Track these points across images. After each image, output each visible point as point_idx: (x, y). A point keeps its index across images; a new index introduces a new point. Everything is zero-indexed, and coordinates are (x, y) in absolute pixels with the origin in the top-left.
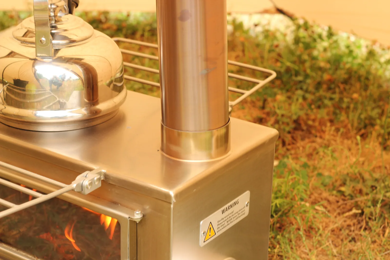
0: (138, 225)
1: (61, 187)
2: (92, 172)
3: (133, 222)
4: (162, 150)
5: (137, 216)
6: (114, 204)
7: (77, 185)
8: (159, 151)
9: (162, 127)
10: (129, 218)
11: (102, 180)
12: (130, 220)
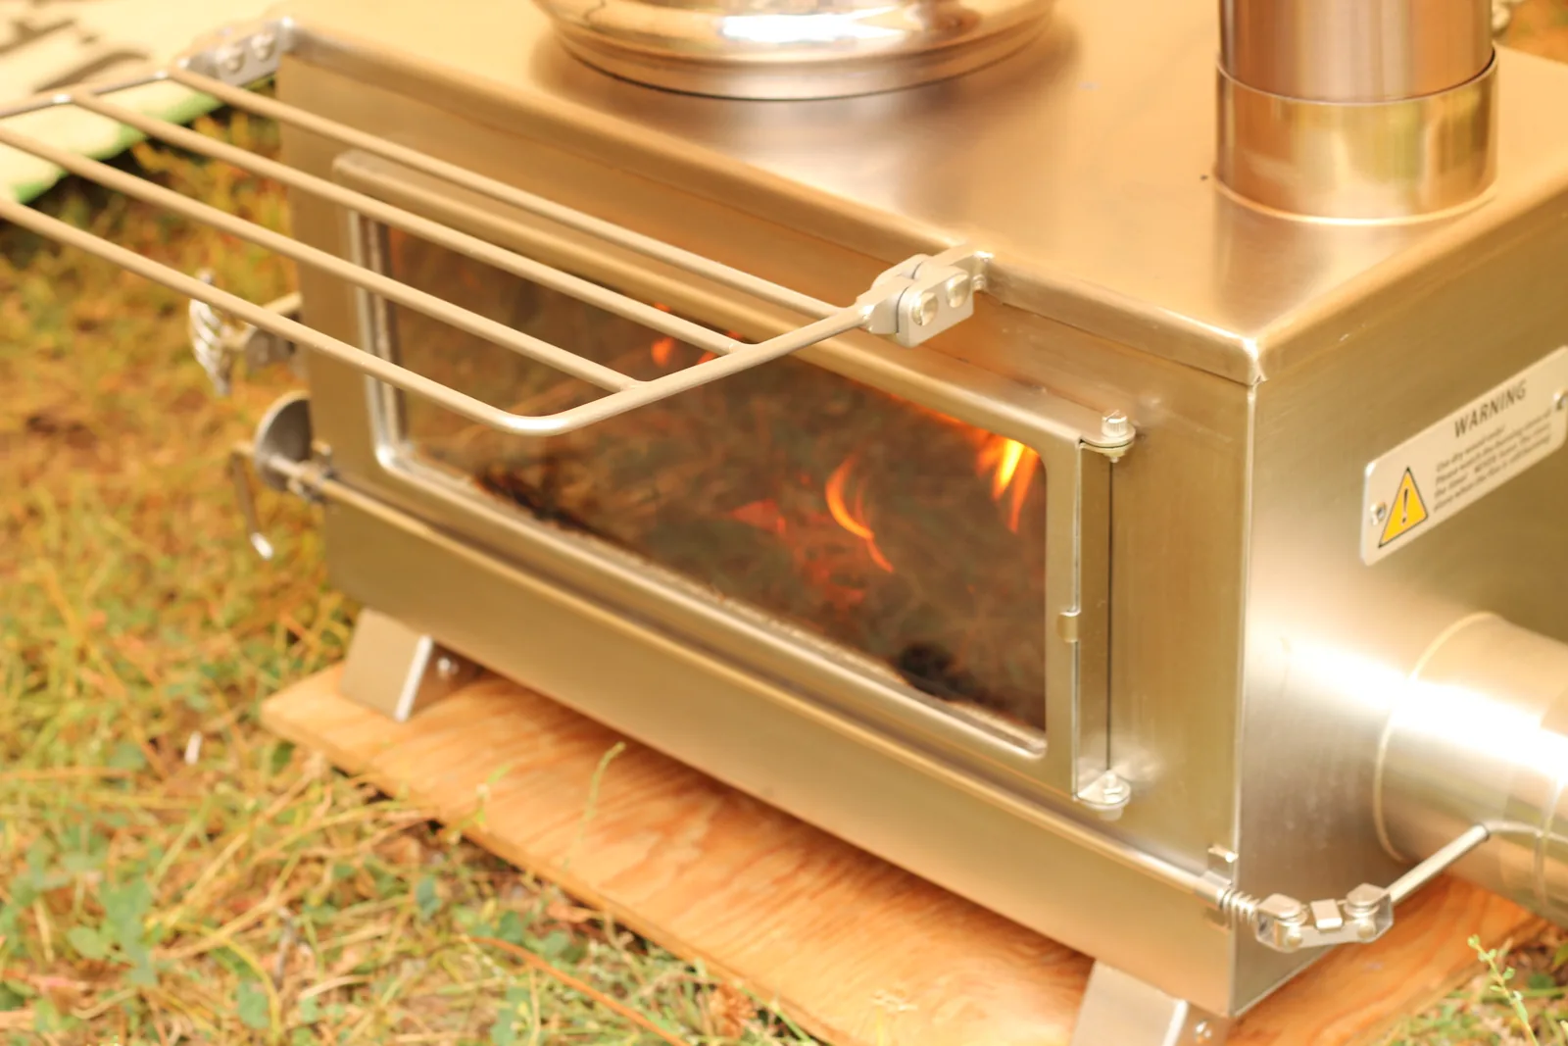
0: (1115, 471)
1: (815, 317)
2: (937, 257)
3: (1095, 460)
4: (1221, 175)
5: (1114, 436)
6: (1022, 386)
7: (876, 309)
8: (1206, 182)
9: (1221, 82)
10: (1081, 441)
11: (978, 293)
12: (1083, 450)
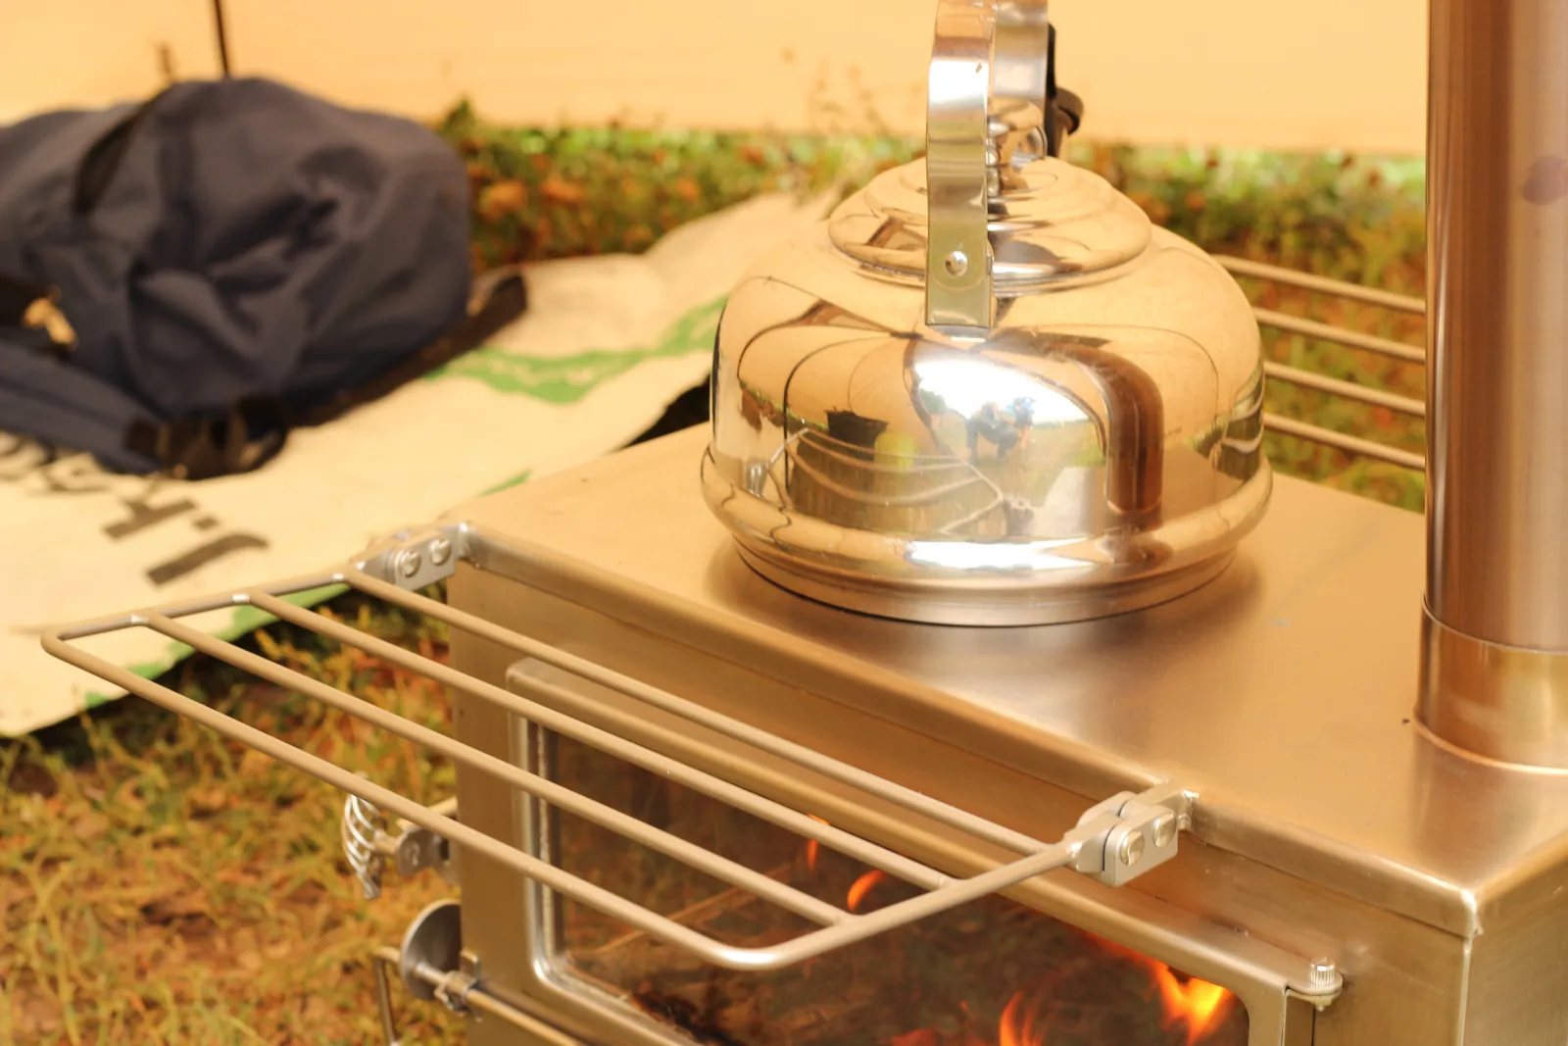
0: (1318, 1020)
1: (1023, 854)
2: (1142, 795)
3: (1302, 1009)
4: (1422, 717)
5: (1321, 984)
6: (1220, 926)
7: (1083, 846)
8: (1408, 725)
9: (1427, 626)
10: (1288, 988)
11: (1182, 832)
12: (1289, 998)
